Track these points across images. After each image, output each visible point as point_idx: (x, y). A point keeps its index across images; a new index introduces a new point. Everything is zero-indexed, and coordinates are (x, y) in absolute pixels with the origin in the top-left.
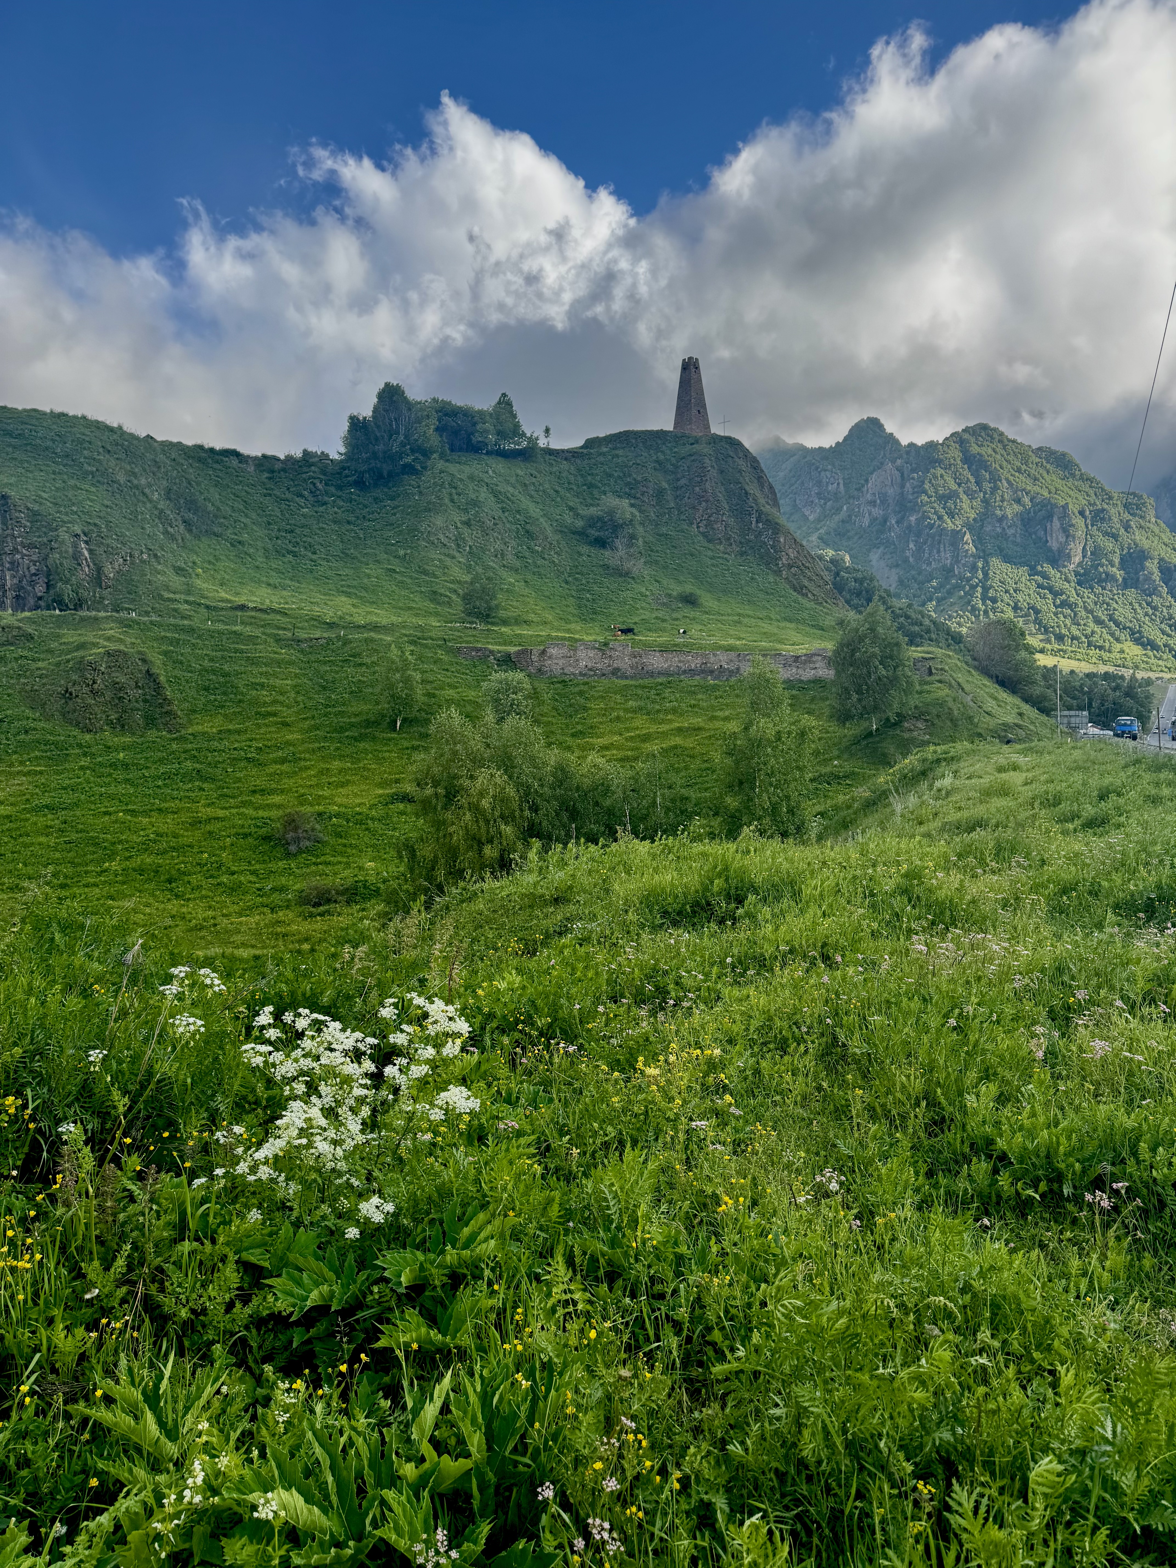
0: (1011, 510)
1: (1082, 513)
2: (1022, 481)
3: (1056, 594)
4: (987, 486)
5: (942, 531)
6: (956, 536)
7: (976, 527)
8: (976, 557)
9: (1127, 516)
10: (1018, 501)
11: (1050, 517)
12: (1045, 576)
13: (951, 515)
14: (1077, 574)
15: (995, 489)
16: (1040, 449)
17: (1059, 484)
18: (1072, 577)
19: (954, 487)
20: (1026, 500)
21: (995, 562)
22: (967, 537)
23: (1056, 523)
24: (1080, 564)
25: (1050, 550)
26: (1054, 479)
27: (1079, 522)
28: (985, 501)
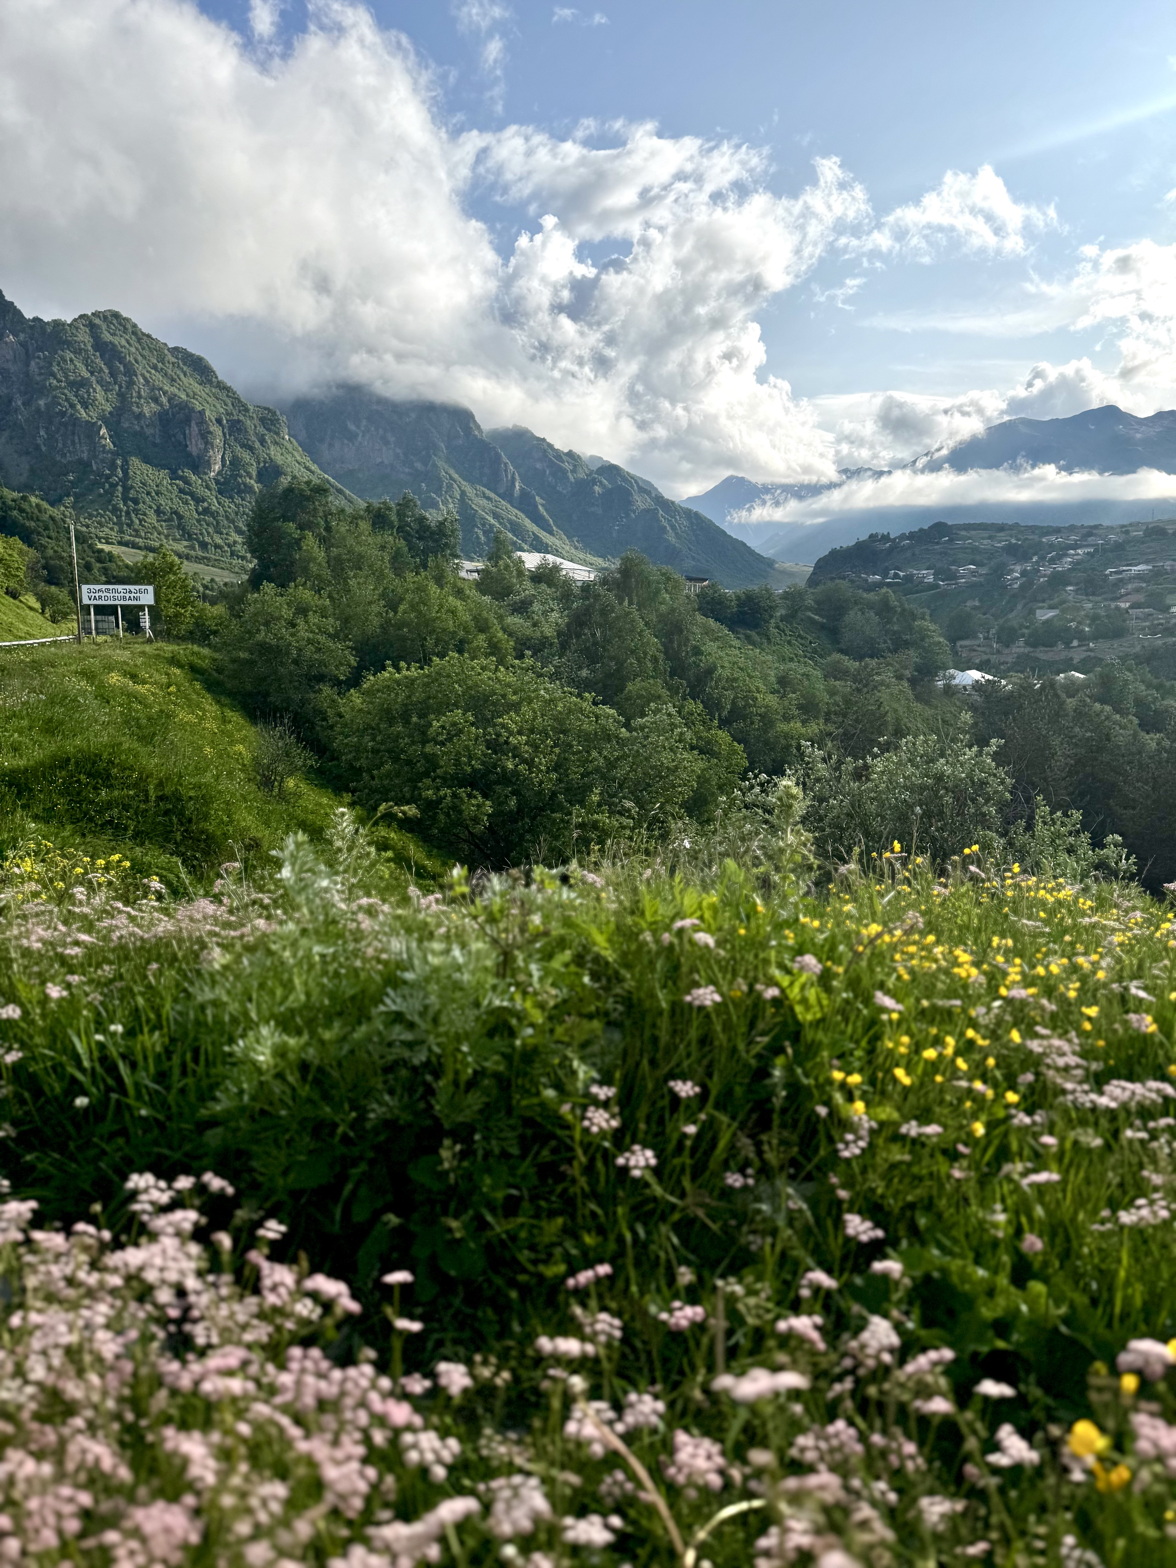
0: (149, 409)
1: (219, 421)
2: (158, 379)
3: (198, 500)
4: (122, 379)
5: (75, 421)
6: (91, 429)
7: (113, 421)
8: (116, 454)
9: (261, 430)
10: (156, 400)
11: (187, 420)
12: (187, 482)
13: (85, 405)
14: (217, 482)
15: (131, 384)
16: (176, 349)
17: (197, 388)
18: (213, 485)
19: (86, 375)
20: (164, 400)
21: (135, 461)
22: (103, 431)
23: (195, 429)
24: (219, 473)
25: (190, 455)
26: (191, 383)
27: (215, 429)
28: (120, 395)
